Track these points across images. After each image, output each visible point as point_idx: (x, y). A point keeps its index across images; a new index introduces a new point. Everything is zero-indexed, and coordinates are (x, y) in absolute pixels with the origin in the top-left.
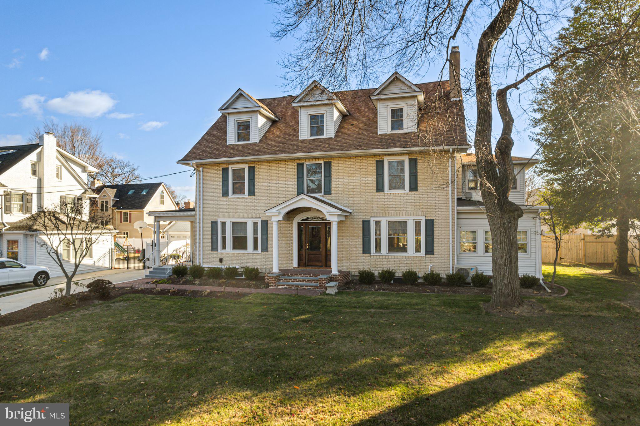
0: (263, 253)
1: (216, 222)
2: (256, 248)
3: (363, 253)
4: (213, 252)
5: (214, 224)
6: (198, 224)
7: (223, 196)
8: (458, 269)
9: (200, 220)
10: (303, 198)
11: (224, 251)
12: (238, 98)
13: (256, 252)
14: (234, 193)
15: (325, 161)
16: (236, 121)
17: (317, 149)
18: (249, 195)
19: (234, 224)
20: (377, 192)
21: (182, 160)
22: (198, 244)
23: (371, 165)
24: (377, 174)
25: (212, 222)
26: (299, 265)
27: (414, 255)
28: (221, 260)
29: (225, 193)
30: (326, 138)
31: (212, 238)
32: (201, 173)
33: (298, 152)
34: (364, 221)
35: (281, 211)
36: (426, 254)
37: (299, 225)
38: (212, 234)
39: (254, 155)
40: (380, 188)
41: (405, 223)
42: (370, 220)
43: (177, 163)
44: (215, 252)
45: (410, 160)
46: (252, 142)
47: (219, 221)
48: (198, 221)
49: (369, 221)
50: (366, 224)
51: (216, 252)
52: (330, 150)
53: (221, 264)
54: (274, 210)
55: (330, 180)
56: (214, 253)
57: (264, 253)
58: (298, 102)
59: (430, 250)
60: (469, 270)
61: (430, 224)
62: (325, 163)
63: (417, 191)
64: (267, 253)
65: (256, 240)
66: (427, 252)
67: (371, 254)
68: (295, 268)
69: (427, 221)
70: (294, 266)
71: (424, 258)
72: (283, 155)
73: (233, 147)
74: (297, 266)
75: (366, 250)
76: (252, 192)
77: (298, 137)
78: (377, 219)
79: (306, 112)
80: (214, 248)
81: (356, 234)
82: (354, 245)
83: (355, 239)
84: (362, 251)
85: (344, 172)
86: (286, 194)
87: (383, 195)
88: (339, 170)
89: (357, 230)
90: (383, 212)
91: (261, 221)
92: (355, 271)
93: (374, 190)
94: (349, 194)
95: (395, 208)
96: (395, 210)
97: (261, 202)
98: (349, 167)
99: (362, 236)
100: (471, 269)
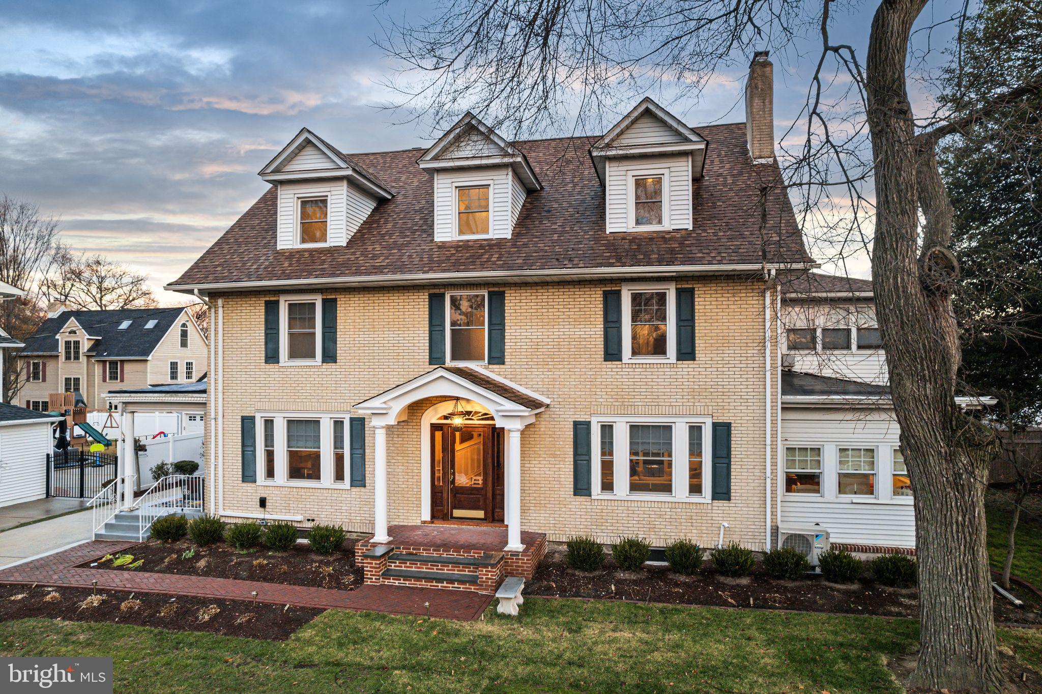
0: (354, 489)
1: (252, 419)
2: (339, 476)
3: (575, 495)
4: (245, 485)
5: (247, 423)
6: (213, 422)
7: (266, 362)
8: (786, 537)
9: (216, 412)
10: (442, 377)
11: (269, 482)
12: (301, 148)
13: (339, 485)
14: (293, 355)
15: (490, 289)
16: (298, 198)
17: (473, 263)
18: (323, 362)
19: (290, 423)
20: (605, 360)
21: (176, 283)
22: (213, 467)
23: (594, 301)
24: (606, 321)
25: (244, 419)
26: (434, 516)
27: (688, 500)
28: (263, 503)
29: (272, 356)
30: (492, 240)
31: (243, 452)
32: (221, 310)
33: (431, 270)
34: (576, 424)
35: (391, 404)
36: (713, 499)
37: (435, 428)
38: (243, 445)
39: (333, 275)
40: (612, 353)
41: (668, 429)
42: (590, 422)
43: (166, 288)
44: (250, 485)
45: (679, 292)
46: (332, 244)
47: (258, 415)
48: (213, 416)
49: (588, 424)
50: (581, 430)
51: (253, 485)
52: (501, 268)
53: (263, 509)
54: (377, 403)
55: (503, 330)
56: (249, 487)
57: (358, 489)
58: (430, 160)
59: (722, 491)
60: (810, 539)
61: (722, 432)
62: (489, 292)
63: (694, 359)
64: (363, 489)
65: (339, 459)
66: (716, 496)
67: (593, 497)
68: (425, 522)
69: (716, 426)
70: (423, 519)
71: (710, 507)
72: (398, 277)
73: (291, 255)
74: (429, 519)
75: (581, 487)
76: (330, 356)
77: (432, 235)
78: (607, 419)
79: (450, 181)
80: (248, 476)
81: (558, 453)
82: (556, 476)
83: (557, 462)
84: (572, 490)
85: (533, 314)
86: (404, 360)
87: (619, 366)
88: (523, 311)
89: (561, 443)
90: (618, 404)
91: (351, 418)
92: (556, 532)
93: (599, 356)
94: (543, 363)
95: (645, 397)
96: (646, 400)
97: (350, 376)
98: (543, 304)
99: (572, 456)
100: (817, 536)
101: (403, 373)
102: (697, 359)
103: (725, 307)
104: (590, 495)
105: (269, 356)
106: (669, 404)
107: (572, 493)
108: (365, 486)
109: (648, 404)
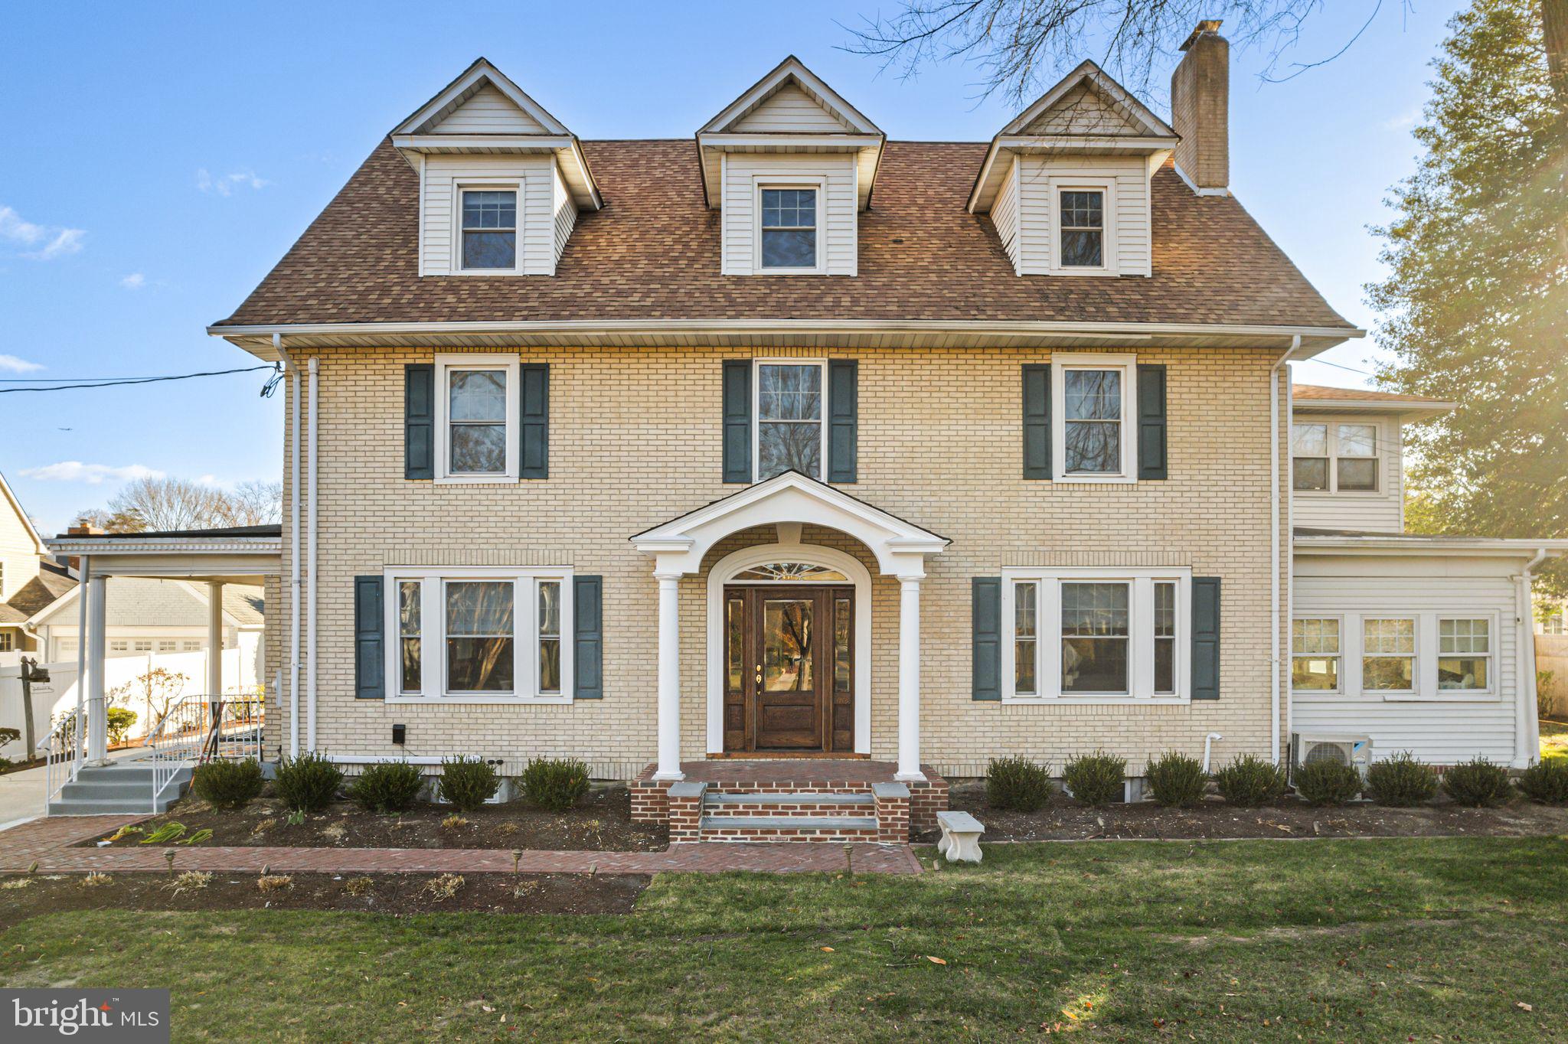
0: (580, 703)
1: (378, 582)
2: (550, 682)
3: (975, 698)
4: (361, 703)
5: (368, 590)
6: (295, 589)
7: (407, 477)
8: (1311, 747)
9: (303, 572)
10: (791, 488)
11: (411, 697)
12: (469, 96)
13: (550, 698)
14: (456, 466)
15: (834, 356)
16: (459, 186)
17: (812, 307)
18: (521, 477)
19: (454, 588)
20: (1026, 478)
21: (232, 322)
22: (294, 670)
23: (1008, 376)
24: (1027, 415)
25: (359, 581)
26: (728, 749)
27: (1154, 702)
28: (399, 735)
29: (418, 466)
30: (824, 277)
31: (358, 643)
32: (312, 380)
33: (738, 315)
34: (977, 583)
35: (693, 537)
36: (1194, 697)
37: (730, 592)
38: (359, 631)
40: (1037, 466)
41: (1123, 589)
42: (1000, 579)
43: (211, 331)
44: (371, 703)
45: (1142, 371)
46: (528, 272)
47: (389, 576)
48: (296, 576)
49: (996, 583)
50: (985, 593)
51: (378, 703)
53: (398, 747)
54: (672, 532)
55: (853, 428)
56: (369, 707)
57: (588, 703)
58: (723, 131)
59: (1206, 686)
60: (1345, 749)
61: (1207, 592)
62: (831, 362)
63: (1164, 478)
64: (597, 703)
65: (550, 648)
66: (1198, 693)
67: (1004, 702)
68: (714, 756)
69: (1197, 582)
70: (710, 751)
71: (1187, 710)
73: (450, 284)
74: (720, 750)
75: (985, 687)
76: (537, 466)
77: (718, 264)
78: (1025, 574)
79: (750, 173)
80: (368, 685)
81: (947, 630)
82: (943, 669)
83: (946, 646)
84: (970, 691)
85: (906, 400)
86: (677, 475)
87: (1047, 488)
88: (888, 394)
89: (952, 614)
90: (1045, 549)
91: (575, 578)
92: (943, 762)
93: (1016, 472)
94: (921, 482)
95: (1087, 538)
96: (1090, 543)
97: (574, 503)
98: (923, 383)
99: (970, 636)
100: (1356, 745)
101: (674, 497)
102: (1169, 477)
103: (1211, 396)
104: (999, 699)
105: (413, 465)
106: (1125, 549)
107: (970, 696)
108: (601, 697)
109: (1093, 548)
